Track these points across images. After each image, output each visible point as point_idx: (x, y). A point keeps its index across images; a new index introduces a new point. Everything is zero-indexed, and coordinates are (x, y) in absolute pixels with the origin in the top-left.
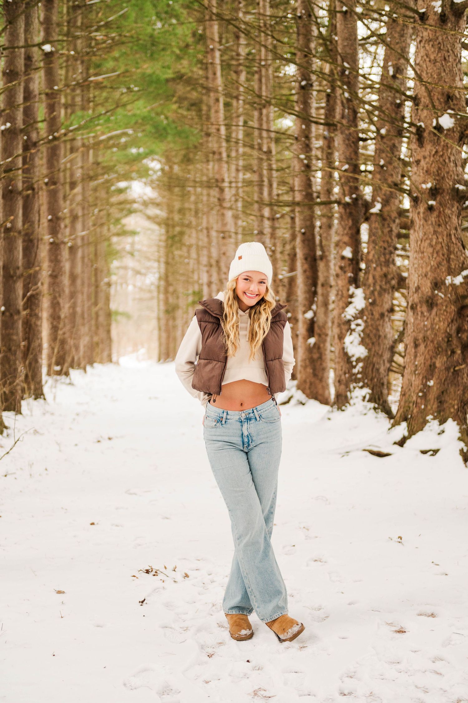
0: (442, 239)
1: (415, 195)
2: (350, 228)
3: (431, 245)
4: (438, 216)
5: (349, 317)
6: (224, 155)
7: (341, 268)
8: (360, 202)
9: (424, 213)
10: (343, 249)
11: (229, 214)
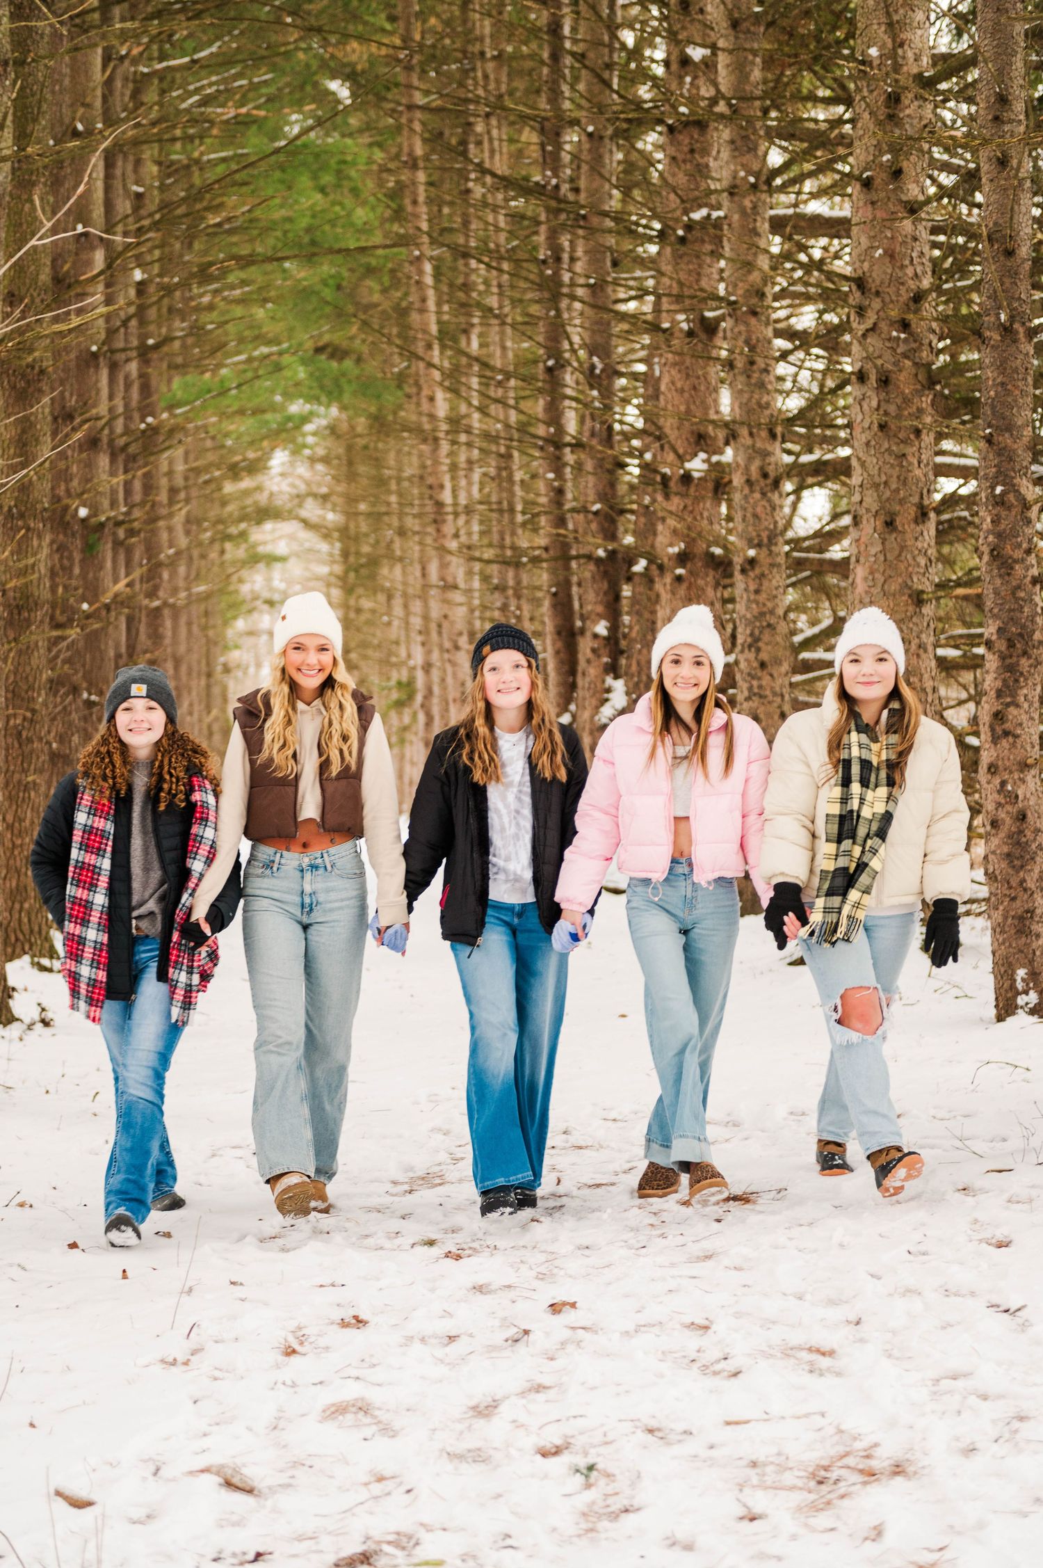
1: (660, 561)
4: (689, 588)
5: (604, 720)
7: (594, 650)
8: (620, 556)
9: (671, 584)
10: (595, 623)
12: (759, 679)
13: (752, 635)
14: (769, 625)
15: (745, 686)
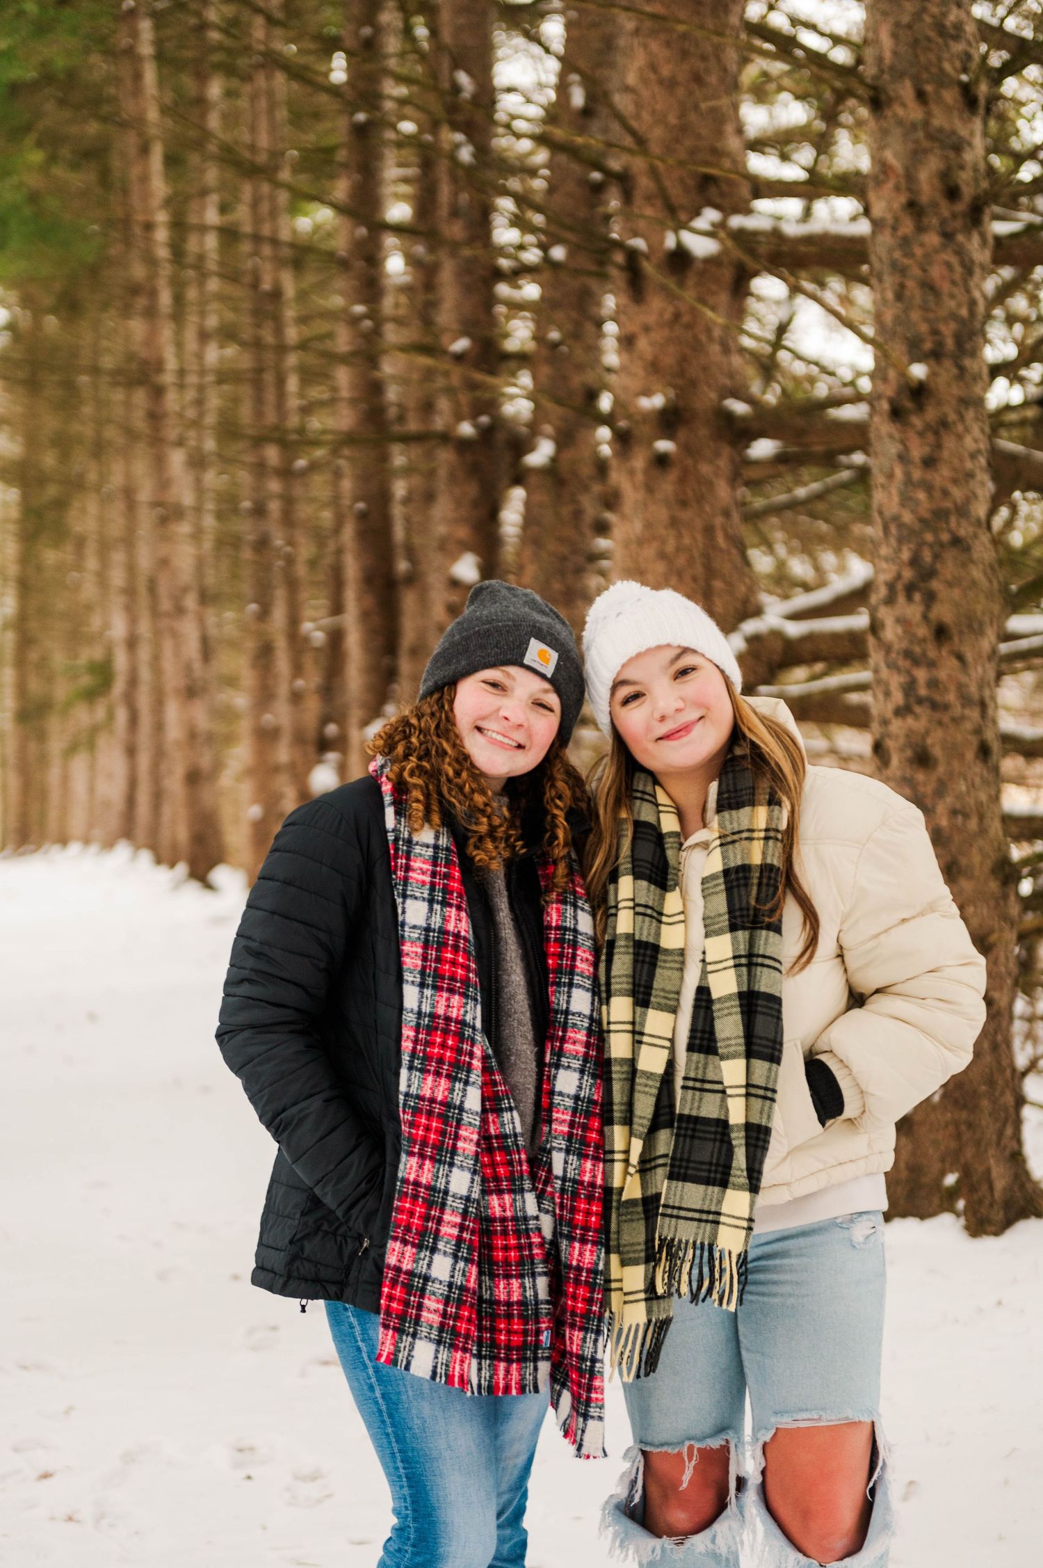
0: (693, 540)
1: (622, 424)
2: (475, 504)
3: (662, 555)
4: (682, 480)
6: (165, 299)
7: (451, 608)
8: (500, 437)
9: (646, 471)
10: (455, 558)
11: (177, 459)
12: (932, 665)
13: (915, 562)
14: (956, 541)
15: (895, 681)
